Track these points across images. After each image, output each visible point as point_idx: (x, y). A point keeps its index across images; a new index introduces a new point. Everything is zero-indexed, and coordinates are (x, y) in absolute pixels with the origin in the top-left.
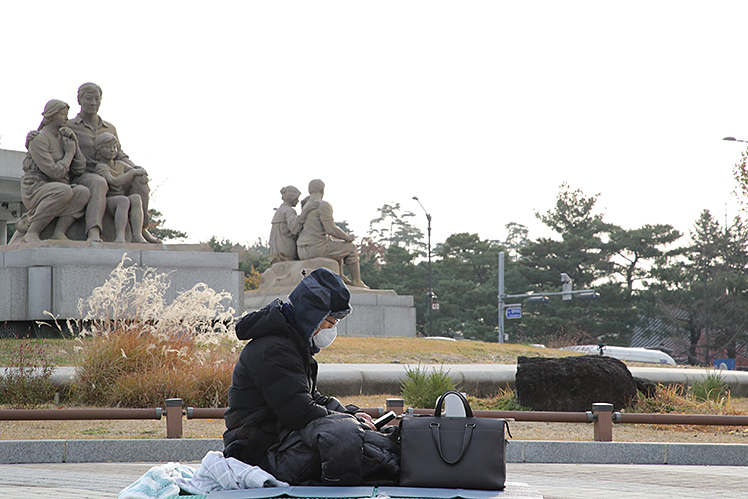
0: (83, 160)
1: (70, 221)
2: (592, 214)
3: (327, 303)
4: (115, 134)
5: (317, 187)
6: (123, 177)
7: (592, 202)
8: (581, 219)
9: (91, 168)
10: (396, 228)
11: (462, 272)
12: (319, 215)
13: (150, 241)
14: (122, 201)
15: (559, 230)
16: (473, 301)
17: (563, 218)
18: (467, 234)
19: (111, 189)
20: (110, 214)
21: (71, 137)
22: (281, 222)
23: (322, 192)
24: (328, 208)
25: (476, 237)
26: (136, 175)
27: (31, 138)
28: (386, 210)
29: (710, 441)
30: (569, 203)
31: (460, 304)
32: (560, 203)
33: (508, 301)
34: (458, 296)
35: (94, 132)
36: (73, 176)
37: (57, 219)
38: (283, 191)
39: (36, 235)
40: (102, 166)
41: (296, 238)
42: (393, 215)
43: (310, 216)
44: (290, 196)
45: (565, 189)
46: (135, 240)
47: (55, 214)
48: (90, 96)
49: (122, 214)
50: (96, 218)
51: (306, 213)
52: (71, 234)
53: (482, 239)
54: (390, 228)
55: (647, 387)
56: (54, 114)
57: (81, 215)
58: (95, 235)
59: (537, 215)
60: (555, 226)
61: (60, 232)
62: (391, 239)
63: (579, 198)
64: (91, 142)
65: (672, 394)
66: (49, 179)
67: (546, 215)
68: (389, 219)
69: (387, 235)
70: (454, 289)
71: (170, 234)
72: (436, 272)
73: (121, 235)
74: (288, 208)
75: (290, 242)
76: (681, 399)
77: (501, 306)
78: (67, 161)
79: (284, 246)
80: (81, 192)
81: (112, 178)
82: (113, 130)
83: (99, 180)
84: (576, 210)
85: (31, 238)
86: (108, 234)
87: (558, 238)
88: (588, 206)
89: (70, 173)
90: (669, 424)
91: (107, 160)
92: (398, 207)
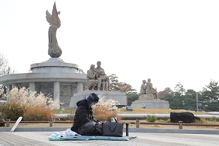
0: (97, 75)
1: (95, 87)
2: (217, 85)
3: (94, 100)
4: (104, 71)
5: (149, 80)
6: (105, 78)
7: (217, 83)
8: (215, 87)
9: (99, 77)
10: (180, 89)
11: (190, 97)
12: (149, 85)
13: (109, 90)
14: (104, 83)
15: (210, 89)
16: (192, 103)
17: (211, 86)
18: (191, 90)
19: (102, 81)
20: (102, 85)
21: (95, 71)
22: (142, 87)
23: (150, 81)
24: (151, 84)
25: (193, 90)
26: (107, 78)
27: (88, 71)
28: (178, 85)
29: (206, 129)
30: (212, 83)
31: (189, 103)
32: (211, 83)
33: (198, 103)
34: (189, 102)
35: (100, 70)
36: (96, 78)
37: (92, 86)
38: (143, 81)
39: (89, 89)
40: (101, 76)
41: (145, 90)
42: (179, 86)
43: (148, 86)
44: (144, 82)
45: (212, 81)
46: (106, 90)
47: (92, 85)
48: (99, 63)
49: (104, 85)
50: (99, 86)
51: (147, 85)
52: (95, 89)
53: (194, 91)
54: (178, 89)
55: (198, 119)
56: (92, 67)
57: (96, 86)
58: (99, 89)
59: (206, 86)
60: (210, 88)
61: (93, 89)
62: (179, 91)
63: (214, 83)
64: (99, 72)
65: (204, 120)
66: (91, 79)
67: (208, 86)
68: (178, 87)
69: (178, 90)
70: (188, 100)
71: (133, 90)
72: (185, 97)
73: (104, 89)
74: (144, 84)
75: (144, 90)
76: (206, 121)
77: (197, 104)
78: (94, 76)
79: (143, 92)
80: (97, 81)
81: (102, 78)
82: (103, 70)
83: (100, 79)
84: (214, 85)
85: (88, 90)
86: (101, 89)
87: (210, 90)
88: (217, 84)
89: (95, 78)
90: (200, 126)
91: (102, 75)
92: (180, 84)
